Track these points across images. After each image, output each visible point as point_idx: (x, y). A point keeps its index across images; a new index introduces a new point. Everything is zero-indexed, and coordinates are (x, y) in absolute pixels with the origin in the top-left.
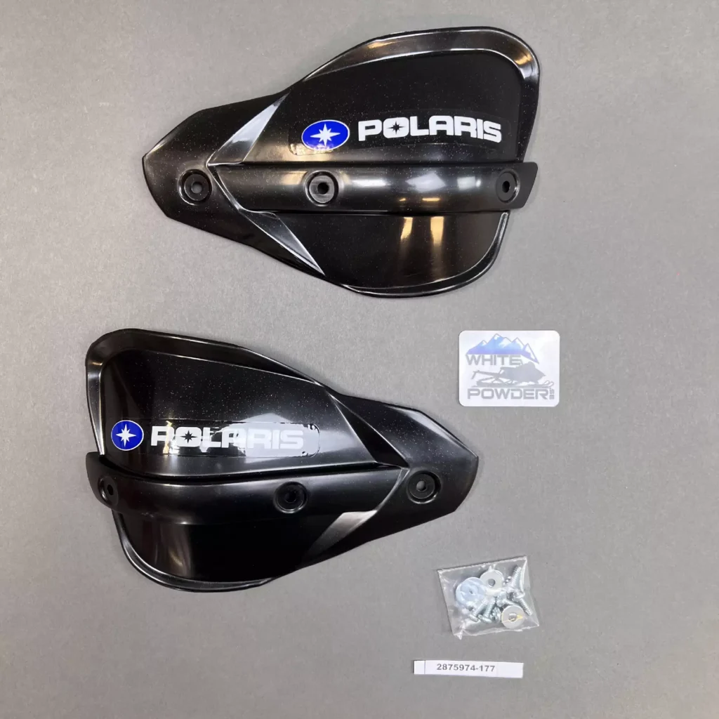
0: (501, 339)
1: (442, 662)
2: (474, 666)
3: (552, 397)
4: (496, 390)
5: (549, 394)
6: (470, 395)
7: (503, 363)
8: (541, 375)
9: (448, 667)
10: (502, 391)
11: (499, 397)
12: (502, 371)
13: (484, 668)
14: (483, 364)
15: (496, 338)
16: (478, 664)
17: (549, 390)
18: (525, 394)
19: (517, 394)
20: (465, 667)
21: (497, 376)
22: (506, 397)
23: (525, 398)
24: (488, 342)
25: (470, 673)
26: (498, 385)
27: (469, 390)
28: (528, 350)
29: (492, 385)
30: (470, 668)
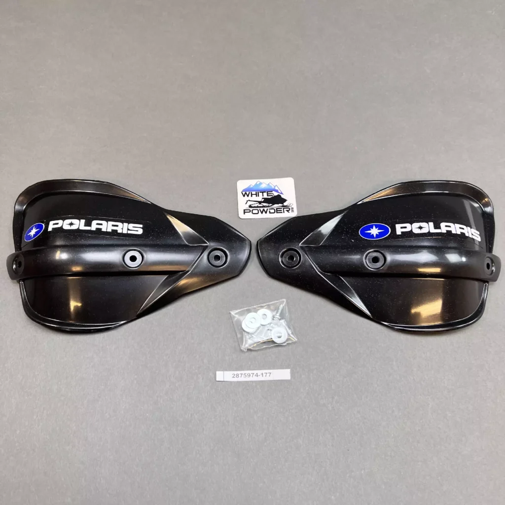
0: (261, 183)
1: (236, 373)
2: (257, 374)
3: (293, 211)
4: (260, 210)
5: (291, 210)
6: (244, 213)
7: (263, 196)
8: (285, 200)
9: (240, 375)
10: (264, 210)
11: (262, 213)
12: (263, 200)
13: (264, 375)
14: (252, 196)
15: (258, 183)
16: (259, 372)
17: (290, 207)
18: (277, 211)
19: (272, 211)
20: (251, 375)
21: (260, 202)
22: (266, 212)
23: (277, 213)
24: (253, 185)
25: (255, 379)
26: (261, 207)
27: (244, 210)
28: (276, 188)
29: (258, 207)
30: (254, 375)
